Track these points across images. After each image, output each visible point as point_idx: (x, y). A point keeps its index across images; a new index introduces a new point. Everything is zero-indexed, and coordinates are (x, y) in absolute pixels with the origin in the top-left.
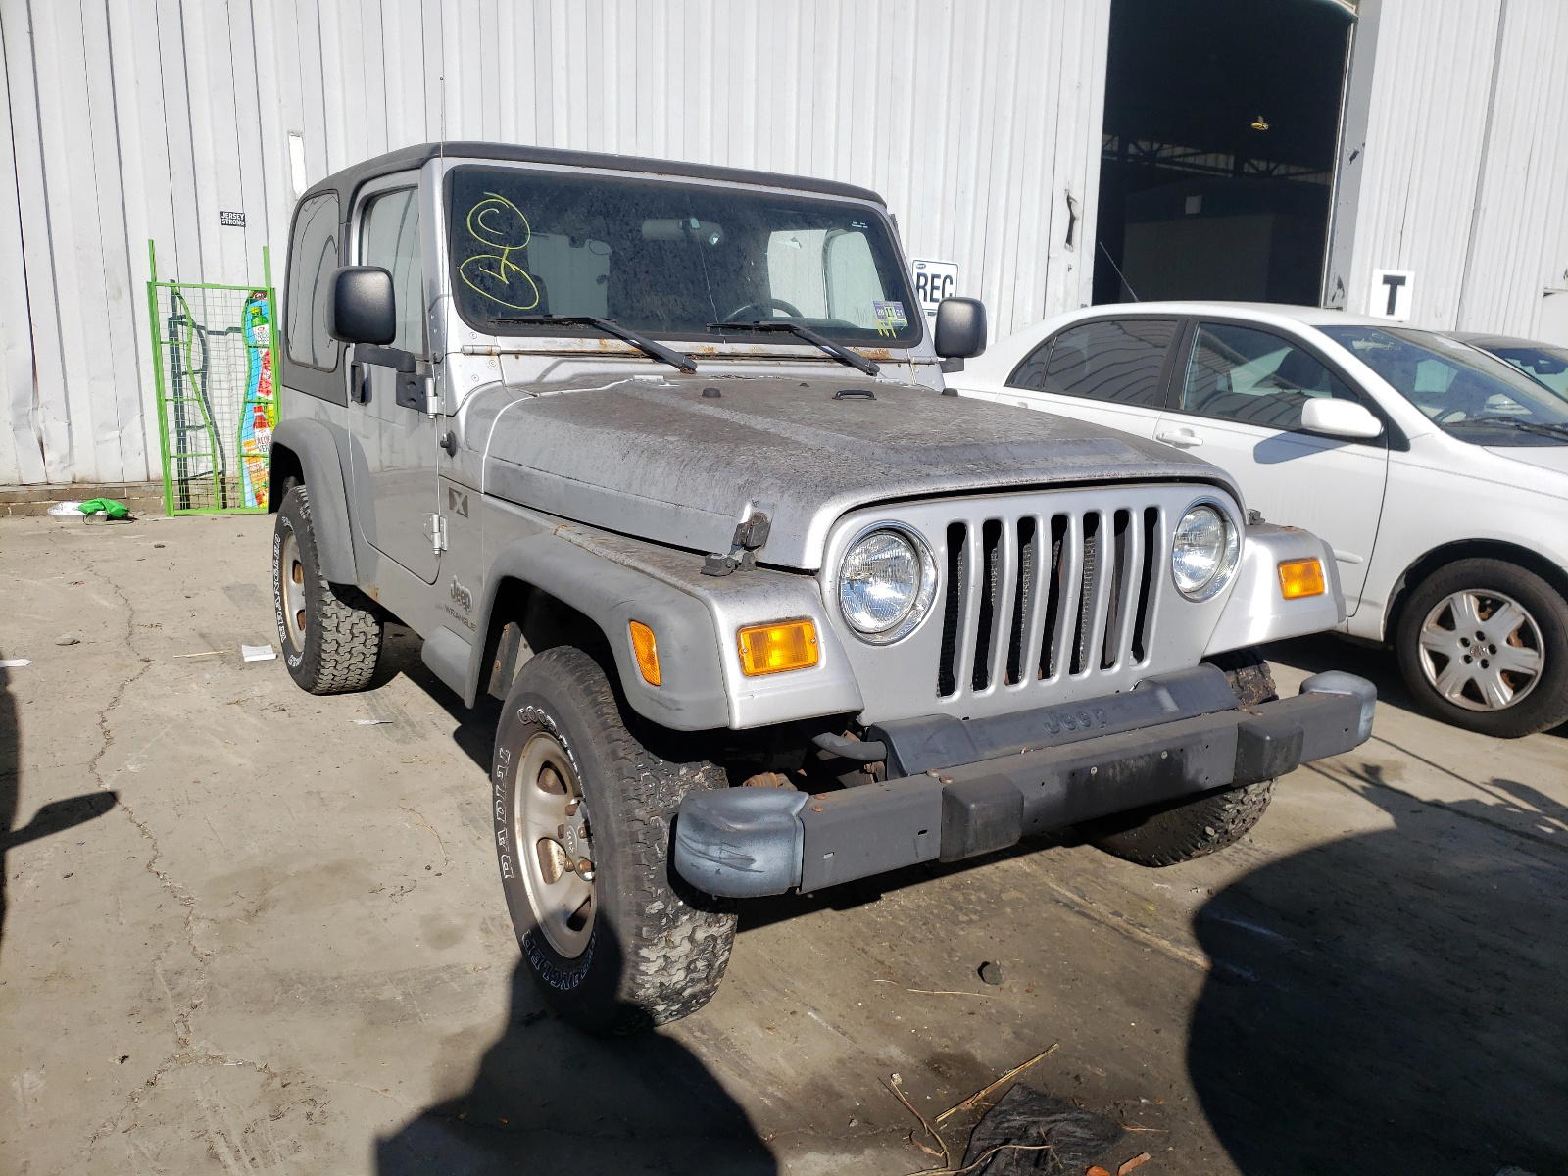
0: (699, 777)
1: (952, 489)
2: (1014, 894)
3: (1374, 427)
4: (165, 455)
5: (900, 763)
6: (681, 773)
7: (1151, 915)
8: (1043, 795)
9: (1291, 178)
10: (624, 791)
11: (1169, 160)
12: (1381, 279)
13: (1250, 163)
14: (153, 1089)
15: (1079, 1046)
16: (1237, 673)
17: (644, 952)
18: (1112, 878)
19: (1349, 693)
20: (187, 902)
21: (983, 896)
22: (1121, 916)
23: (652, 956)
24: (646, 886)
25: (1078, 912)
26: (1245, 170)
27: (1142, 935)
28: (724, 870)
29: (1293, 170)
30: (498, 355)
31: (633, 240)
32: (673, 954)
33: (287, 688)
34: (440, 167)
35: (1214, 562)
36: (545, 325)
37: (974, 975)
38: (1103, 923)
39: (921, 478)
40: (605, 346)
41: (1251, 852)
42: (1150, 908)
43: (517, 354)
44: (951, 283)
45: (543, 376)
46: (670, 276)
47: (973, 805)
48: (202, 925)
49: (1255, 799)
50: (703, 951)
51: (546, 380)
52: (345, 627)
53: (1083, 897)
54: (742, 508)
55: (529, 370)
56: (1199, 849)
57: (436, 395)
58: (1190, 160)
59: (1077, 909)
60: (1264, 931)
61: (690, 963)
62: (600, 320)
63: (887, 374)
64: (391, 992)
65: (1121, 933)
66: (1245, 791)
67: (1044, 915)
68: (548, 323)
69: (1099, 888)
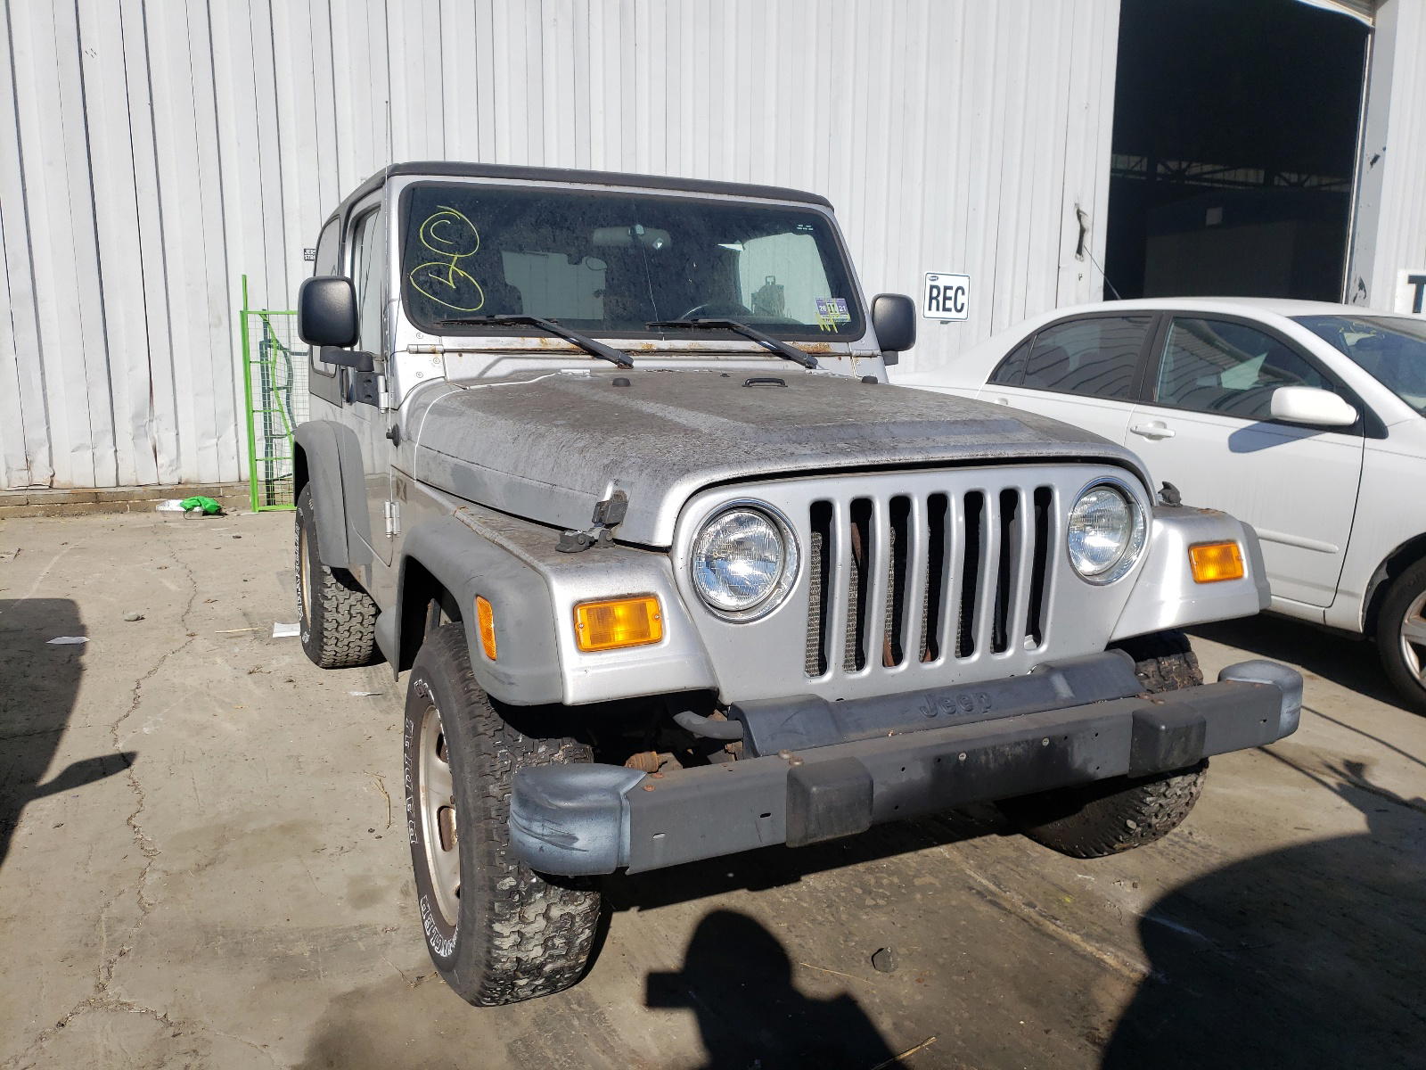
0: (559, 755)
1: (816, 468)
2: (929, 879)
3: (1349, 415)
4: (253, 460)
5: (754, 744)
6: (541, 750)
7: (1066, 907)
8: (904, 781)
9: (1324, 189)
10: (481, 766)
11: (1197, 177)
12: (1407, 280)
13: (1280, 176)
14: (62, 1031)
15: (960, 1043)
16: (1159, 663)
17: (497, 927)
18: (1033, 867)
19: (1269, 682)
20: (150, 855)
21: (896, 880)
22: (1034, 907)
23: (506, 932)
24: (498, 861)
25: (991, 902)
26: (1276, 183)
27: (1052, 927)
28: (547, 847)
29: (1326, 181)
30: (443, 353)
31: (578, 246)
32: (528, 930)
33: (300, 661)
34: (400, 183)
35: (1118, 545)
36: (489, 326)
37: (867, 962)
38: (1014, 913)
39: (783, 457)
40: (546, 344)
41: (1189, 846)
42: (1068, 900)
43: (460, 352)
44: (963, 293)
45: (484, 372)
46: (613, 279)
47: (814, 789)
48: (155, 876)
49: (1179, 793)
50: (560, 928)
51: (485, 376)
52: (344, 608)
53: (998, 886)
54: (605, 487)
55: (470, 366)
56: (1122, 842)
57: (387, 391)
58: (1219, 176)
59: (989, 898)
60: (1185, 930)
61: (546, 941)
62: (541, 320)
63: (826, 366)
64: (303, 949)
65: (1030, 925)
66: (1168, 785)
67: (954, 903)
68: (492, 324)
69: (1018, 877)
